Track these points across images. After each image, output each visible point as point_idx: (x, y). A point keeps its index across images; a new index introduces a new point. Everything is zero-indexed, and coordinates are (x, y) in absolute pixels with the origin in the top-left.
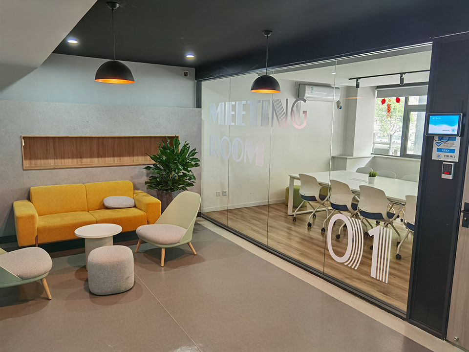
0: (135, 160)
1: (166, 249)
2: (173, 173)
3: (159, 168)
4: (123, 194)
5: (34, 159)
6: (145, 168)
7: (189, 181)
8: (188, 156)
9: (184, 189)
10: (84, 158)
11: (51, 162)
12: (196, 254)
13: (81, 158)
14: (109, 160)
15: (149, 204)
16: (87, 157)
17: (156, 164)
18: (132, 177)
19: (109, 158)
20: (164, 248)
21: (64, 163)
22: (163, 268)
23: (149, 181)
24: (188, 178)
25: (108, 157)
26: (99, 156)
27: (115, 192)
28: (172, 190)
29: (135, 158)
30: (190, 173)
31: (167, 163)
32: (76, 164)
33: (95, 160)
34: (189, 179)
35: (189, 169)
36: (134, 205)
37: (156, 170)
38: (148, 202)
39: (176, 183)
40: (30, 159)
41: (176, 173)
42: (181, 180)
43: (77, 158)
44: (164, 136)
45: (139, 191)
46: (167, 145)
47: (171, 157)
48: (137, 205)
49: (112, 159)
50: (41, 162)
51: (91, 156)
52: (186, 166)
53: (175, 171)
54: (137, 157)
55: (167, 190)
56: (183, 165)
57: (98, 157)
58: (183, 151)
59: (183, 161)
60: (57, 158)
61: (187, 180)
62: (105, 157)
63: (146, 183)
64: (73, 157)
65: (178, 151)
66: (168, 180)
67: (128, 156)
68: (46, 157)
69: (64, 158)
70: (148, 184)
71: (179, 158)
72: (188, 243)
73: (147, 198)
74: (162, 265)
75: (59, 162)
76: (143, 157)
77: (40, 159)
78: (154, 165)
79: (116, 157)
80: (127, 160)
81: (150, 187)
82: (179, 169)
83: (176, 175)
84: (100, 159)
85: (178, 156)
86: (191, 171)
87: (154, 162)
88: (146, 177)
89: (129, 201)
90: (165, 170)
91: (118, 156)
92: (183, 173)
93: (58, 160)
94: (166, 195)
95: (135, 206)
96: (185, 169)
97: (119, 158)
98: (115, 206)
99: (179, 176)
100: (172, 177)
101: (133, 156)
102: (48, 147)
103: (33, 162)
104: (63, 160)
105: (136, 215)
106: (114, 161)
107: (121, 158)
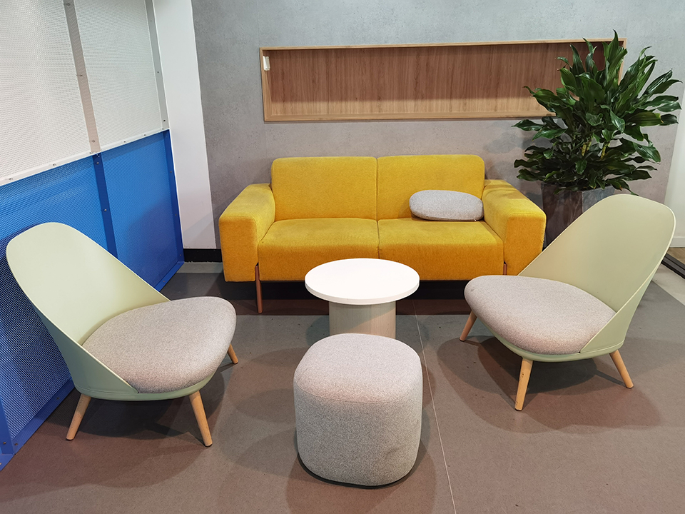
0: (499, 106)
1: (536, 365)
2: (594, 140)
3: (556, 127)
4: (458, 187)
5: (291, 101)
6: (519, 125)
7: (637, 165)
8: (646, 92)
9: (619, 186)
10: (385, 99)
11: (321, 107)
12: (631, 385)
13: (379, 99)
14: (439, 106)
15: (513, 219)
16: (391, 98)
17: (551, 118)
18: (486, 148)
19: (440, 102)
20: (529, 359)
21: (346, 111)
22: (519, 416)
23: (526, 159)
24: (636, 154)
25: (437, 98)
26: (417, 96)
27: (439, 181)
28: (584, 186)
29: (501, 102)
30: (644, 143)
31: (579, 113)
32: (369, 113)
33: (410, 107)
34: (638, 160)
35: (643, 130)
36: (479, 215)
37: (546, 130)
38: (511, 214)
39: (598, 168)
40: (284, 100)
41: (602, 140)
42: (613, 160)
43: (372, 99)
44: (580, 39)
45: (499, 182)
46: (587, 63)
47: (592, 93)
48: (486, 218)
49: (446, 103)
50: (302, 108)
51: (402, 96)
52: (635, 119)
53: (599, 134)
54: (505, 101)
55: (569, 185)
56: (627, 118)
57: (416, 98)
58: (630, 77)
59: (628, 108)
60: (332, 100)
61: (632, 162)
62: (431, 97)
63: (518, 163)
64: (363, 98)
65: (617, 77)
66: (576, 159)
67: (483, 97)
68: (313, 98)
69: (346, 100)
70: (521, 167)
71: (616, 99)
72: (611, 355)
73: (512, 201)
74: (519, 406)
75: (338, 108)
76: (521, 100)
77: (302, 100)
78: (543, 119)
79: (456, 98)
80: (480, 106)
81: (525, 175)
82: (613, 128)
83: (601, 145)
84: (419, 102)
85: (614, 92)
86: (646, 137)
87: (544, 111)
88: (520, 149)
89: (468, 204)
90: (569, 131)
91: (460, 97)
92: (622, 140)
93: (335, 103)
94: (565, 197)
95: (482, 219)
96: (629, 130)
97: (462, 102)
98: (434, 215)
99: (608, 149)
100: (587, 152)
101: (496, 97)
102: (317, 77)
103: (289, 106)
104: (343, 104)
105: (477, 242)
106: (451, 108)
107: (467, 101)
